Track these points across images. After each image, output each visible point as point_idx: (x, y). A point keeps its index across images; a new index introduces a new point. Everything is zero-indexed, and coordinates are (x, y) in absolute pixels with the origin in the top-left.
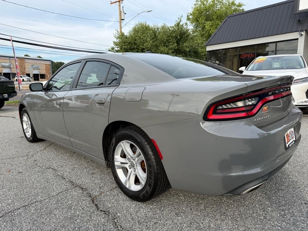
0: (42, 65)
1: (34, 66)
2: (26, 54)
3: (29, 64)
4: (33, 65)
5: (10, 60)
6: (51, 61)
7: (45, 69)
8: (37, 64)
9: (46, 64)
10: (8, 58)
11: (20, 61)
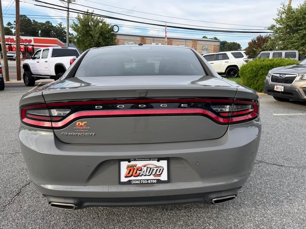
0: (212, 46)
1: (204, 48)
2: (204, 36)
3: (201, 45)
4: (204, 46)
5: (186, 42)
6: (220, 42)
7: (214, 50)
8: (207, 45)
9: (215, 45)
10: (184, 41)
11: (194, 43)
